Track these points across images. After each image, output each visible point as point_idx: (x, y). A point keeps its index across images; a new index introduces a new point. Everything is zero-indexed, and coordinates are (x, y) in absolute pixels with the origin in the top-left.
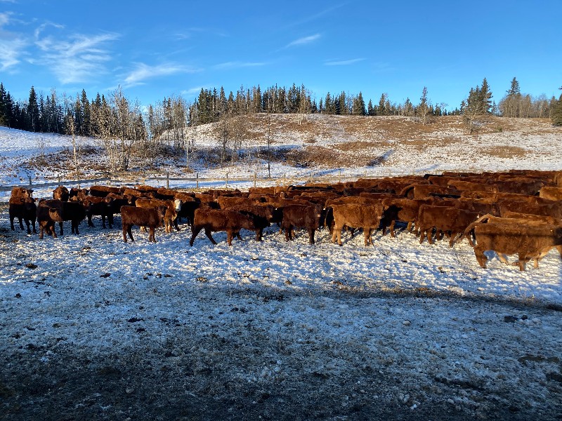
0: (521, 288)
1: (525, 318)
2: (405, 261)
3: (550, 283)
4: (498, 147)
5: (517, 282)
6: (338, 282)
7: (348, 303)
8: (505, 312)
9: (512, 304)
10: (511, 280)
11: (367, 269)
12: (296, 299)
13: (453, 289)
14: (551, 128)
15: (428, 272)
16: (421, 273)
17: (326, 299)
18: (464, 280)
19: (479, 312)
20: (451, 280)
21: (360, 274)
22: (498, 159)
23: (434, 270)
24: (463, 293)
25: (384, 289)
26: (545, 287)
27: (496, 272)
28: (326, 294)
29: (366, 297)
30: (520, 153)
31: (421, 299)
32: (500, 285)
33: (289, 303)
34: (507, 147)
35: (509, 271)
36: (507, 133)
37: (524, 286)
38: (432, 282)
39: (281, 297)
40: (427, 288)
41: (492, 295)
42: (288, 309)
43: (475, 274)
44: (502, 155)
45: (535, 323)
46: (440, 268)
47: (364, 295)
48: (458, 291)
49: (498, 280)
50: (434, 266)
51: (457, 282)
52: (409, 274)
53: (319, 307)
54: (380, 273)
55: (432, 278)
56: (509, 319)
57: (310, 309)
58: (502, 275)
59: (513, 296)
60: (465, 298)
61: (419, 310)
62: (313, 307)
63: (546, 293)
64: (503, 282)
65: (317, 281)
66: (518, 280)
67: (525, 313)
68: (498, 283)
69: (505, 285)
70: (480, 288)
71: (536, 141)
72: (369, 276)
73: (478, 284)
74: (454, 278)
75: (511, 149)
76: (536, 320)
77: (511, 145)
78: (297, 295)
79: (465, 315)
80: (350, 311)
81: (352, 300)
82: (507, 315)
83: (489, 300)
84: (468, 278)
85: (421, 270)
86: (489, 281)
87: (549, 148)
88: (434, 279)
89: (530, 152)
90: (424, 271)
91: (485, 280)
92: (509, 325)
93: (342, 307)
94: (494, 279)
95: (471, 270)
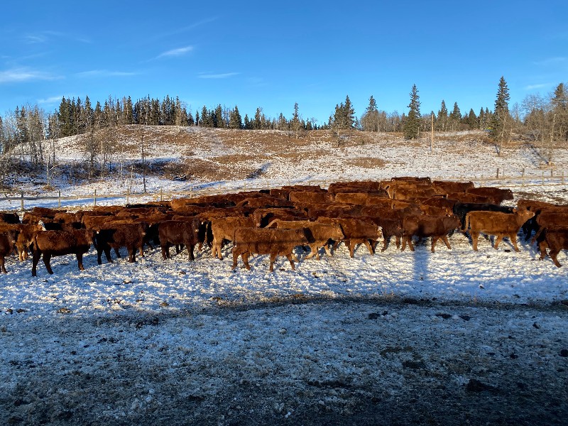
0: (383, 286)
1: (385, 313)
2: (283, 270)
3: (406, 279)
4: (361, 159)
5: (380, 281)
6: (218, 298)
7: (227, 319)
8: (370, 309)
9: (376, 301)
10: (375, 279)
11: (246, 281)
12: (173, 321)
13: (326, 292)
14: (402, 141)
15: (303, 278)
16: (297, 280)
17: (204, 316)
18: (336, 283)
19: (348, 313)
20: (324, 284)
21: (239, 287)
22: (362, 169)
23: (309, 276)
24: (334, 296)
25: (262, 299)
26: (402, 283)
27: (362, 273)
28: (204, 311)
29: (244, 310)
30: (380, 163)
31: (297, 306)
32: (366, 285)
33: (165, 326)
34: (370, 159)
35: (373, 271)
36: (368, 146)
37: (385, 284)
38: (307, 288)
39: (155, 321)
40: (302, 294)
41: (359, 295)
42: (163, 333)
43: (345, 276)
44: (365, 166)
45: (394, 317)
46: (314, 274)
47: (244, 308)
48: (330, 294)
49: (364, 280)
50: (309, 272)
51: (329, 285)
52: (286, 282)
53: (196, 326)
54: (259, 284)
55: (306, 284)
56: (373, 316)
57: (188, 329)
58: (368, 276)
59: (376, 294)
60: (337, 300)
61: (294, 317)
62: (190, 327)
63: (403, 288)
64: (368, 282)
65: (196, 299)
66: (382, 278)
67: (386, 309)
68: (364, 284)
69: (370, 285)
70: (349, 290)
71: (392, 153)
72: (249, 288)
73: (347, 286)
74: (326, 282)
75: (373, 160)
76: (394, 314)
77: (373, 156)
78: (174, 316)
79: (336, 316)
80: (229, 327)
81: (231, 315)
82: (371, 312)
83: (357, 300)
84: (339, 281)
85: (297, 277)
86: (356, 282)
87: (402, 159)
88: (309, 284)
89: (388, 162)
90: (300, 277)
91: (353, 282)
92: (372, 321)
93: (221, 323)
94: (361, 280)
95: (342, 273)
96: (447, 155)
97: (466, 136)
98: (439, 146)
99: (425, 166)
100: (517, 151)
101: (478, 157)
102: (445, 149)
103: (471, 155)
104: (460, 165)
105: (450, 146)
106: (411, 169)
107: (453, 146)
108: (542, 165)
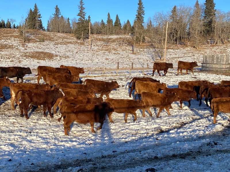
30: (50, 56)
44: (38, 58)
75: (45, 54)
77: (47, 51)
89: (56, 56)
96: (99, 51)
97: (117, 39)
98: (97, 45)
99: (83, 59)
100: (145, 50)
101: (119, 54)
102: (101, 47)
103: (115, 52)
104: (106, 59)
105: (104, 46)
106: (72, 61)
107: (106, 46)
108: (158, 60)
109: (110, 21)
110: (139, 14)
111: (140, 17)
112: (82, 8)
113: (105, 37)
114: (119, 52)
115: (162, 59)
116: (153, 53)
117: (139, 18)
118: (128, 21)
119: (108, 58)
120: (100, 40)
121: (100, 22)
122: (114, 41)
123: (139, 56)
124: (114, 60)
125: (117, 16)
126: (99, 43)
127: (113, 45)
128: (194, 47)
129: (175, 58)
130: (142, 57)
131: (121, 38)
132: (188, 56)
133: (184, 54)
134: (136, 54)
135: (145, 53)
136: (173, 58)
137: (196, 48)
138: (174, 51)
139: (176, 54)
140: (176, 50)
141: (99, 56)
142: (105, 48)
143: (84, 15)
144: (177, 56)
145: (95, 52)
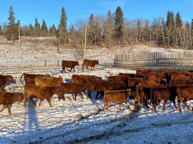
96: (28, 51)
97: (44, 40)
98: (26, 45)
99: (13, 58)
100: (69, 50)
101: (46, 53)
102: (30, 47)
103: (43, 51)
104: (35, 57)
105: (33, 46)
106: (4, 60)
107: (35, 46)
108: (79, 58)
109: (37, 25)
110: (62, 19)
111: (64, 22)
112: (12, 14)
113: (34, 38)
114: (46, 52)
115: (83, 57)
116: (76, 53)
117: (62, 23)
118: (54, 26)
119: (36, 56)
120: (29, 41)
121: (29, 25)
122: (42, 42)
123: (64, 55)
124: (42, 58)
125: (44, 20)
126: (28, 43)
127: (41, 46)
128: (108, 48)
129: (94, 56)
130: (66, 55)
131: (47, 40)
132: (103, 55)
133: (101, 53)
134: (61, 53)
135: (69, 53)
136: (92, 56)
137: (110, 49)
138: (92, 51)
139: (94, 54)
140: (94, 50)
141: (28, 55)
142: (33, 47)
143: (14, 19)
144: (95, 55)
145: (24, 51)
